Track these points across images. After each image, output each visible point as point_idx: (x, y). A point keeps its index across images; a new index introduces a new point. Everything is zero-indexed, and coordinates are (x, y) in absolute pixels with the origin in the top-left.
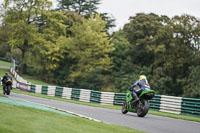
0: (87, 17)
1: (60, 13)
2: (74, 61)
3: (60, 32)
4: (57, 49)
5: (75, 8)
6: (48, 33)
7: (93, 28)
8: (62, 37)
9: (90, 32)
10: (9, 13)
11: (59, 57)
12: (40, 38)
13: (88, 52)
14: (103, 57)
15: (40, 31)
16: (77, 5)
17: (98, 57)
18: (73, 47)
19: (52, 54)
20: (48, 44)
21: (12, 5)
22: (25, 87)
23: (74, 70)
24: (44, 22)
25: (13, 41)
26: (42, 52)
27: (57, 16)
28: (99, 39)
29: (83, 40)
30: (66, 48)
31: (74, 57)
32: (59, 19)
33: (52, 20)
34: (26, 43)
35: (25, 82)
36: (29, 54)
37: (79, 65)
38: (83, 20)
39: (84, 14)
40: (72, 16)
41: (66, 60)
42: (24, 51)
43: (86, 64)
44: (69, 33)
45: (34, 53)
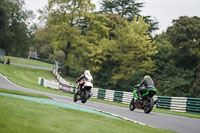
0: (130, 20)
1: (103, 15)
2: (117, 64)
3: (102, 34)
4: (100, 51)
5: (118, 10)
6: (90, 35)
7: (135, 31)
8: (105, 39)
9: (133, 35)
10: (52, 15)
11: (101, 59)
12: (83, 40)
13: (131, 55)
14: (145, 60)
15: (83, 33)
16: (120, 8)
17: (140, 60)
18: (116, 49)
19: (95, 56)
20: (91, 47)
21: (56, 7)
22: (68, 89)
23: (116, 72)
24: (87, 25)
25: (56, 43)
26: (85, 54)
27: (100, 19)
28: (142, 41)
29: (126, 42)
30: (109, 51)
31: (116, 59)
32: (102, 22)
33: (95, 22)
34: (69, 45)
35: (68, 83)
36: (71, 56)
37: (121, 67)
38: (126, 22)
39: (127, 17)
40: (115, 19)
41: (108, 62)
42: (66, 53)
43: (128, 66)
44: (112, 36)
45: (77, 55)
